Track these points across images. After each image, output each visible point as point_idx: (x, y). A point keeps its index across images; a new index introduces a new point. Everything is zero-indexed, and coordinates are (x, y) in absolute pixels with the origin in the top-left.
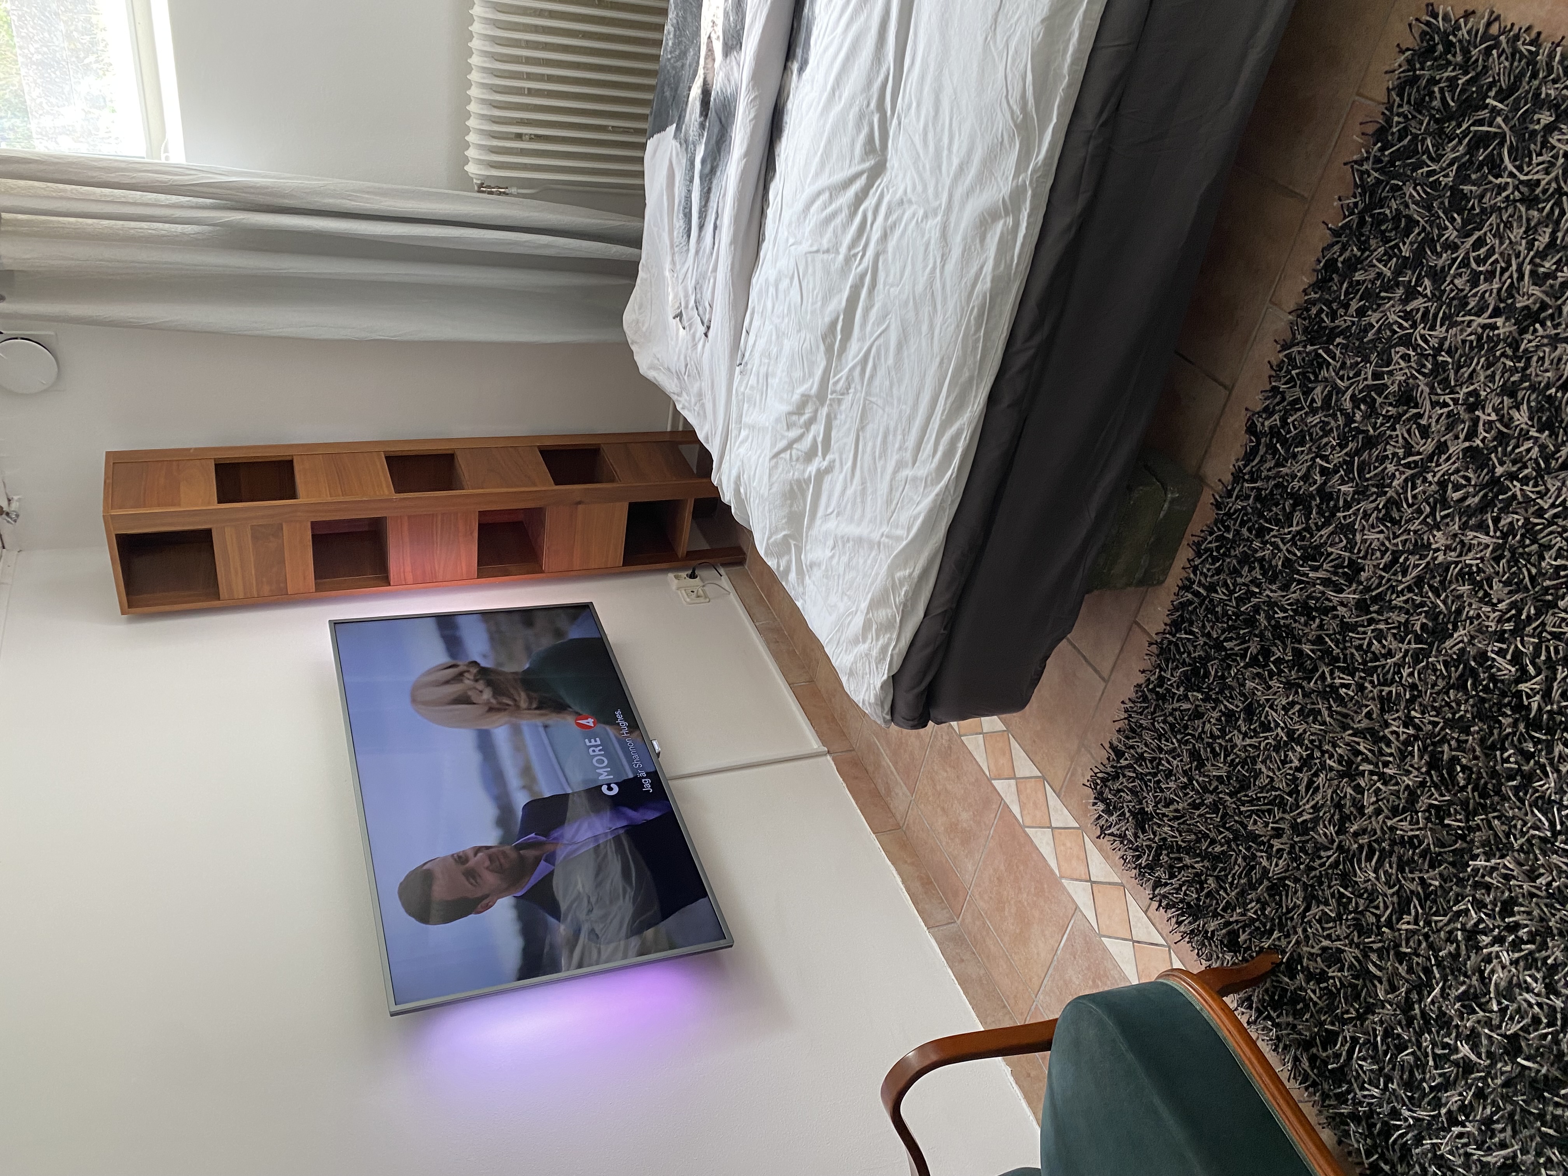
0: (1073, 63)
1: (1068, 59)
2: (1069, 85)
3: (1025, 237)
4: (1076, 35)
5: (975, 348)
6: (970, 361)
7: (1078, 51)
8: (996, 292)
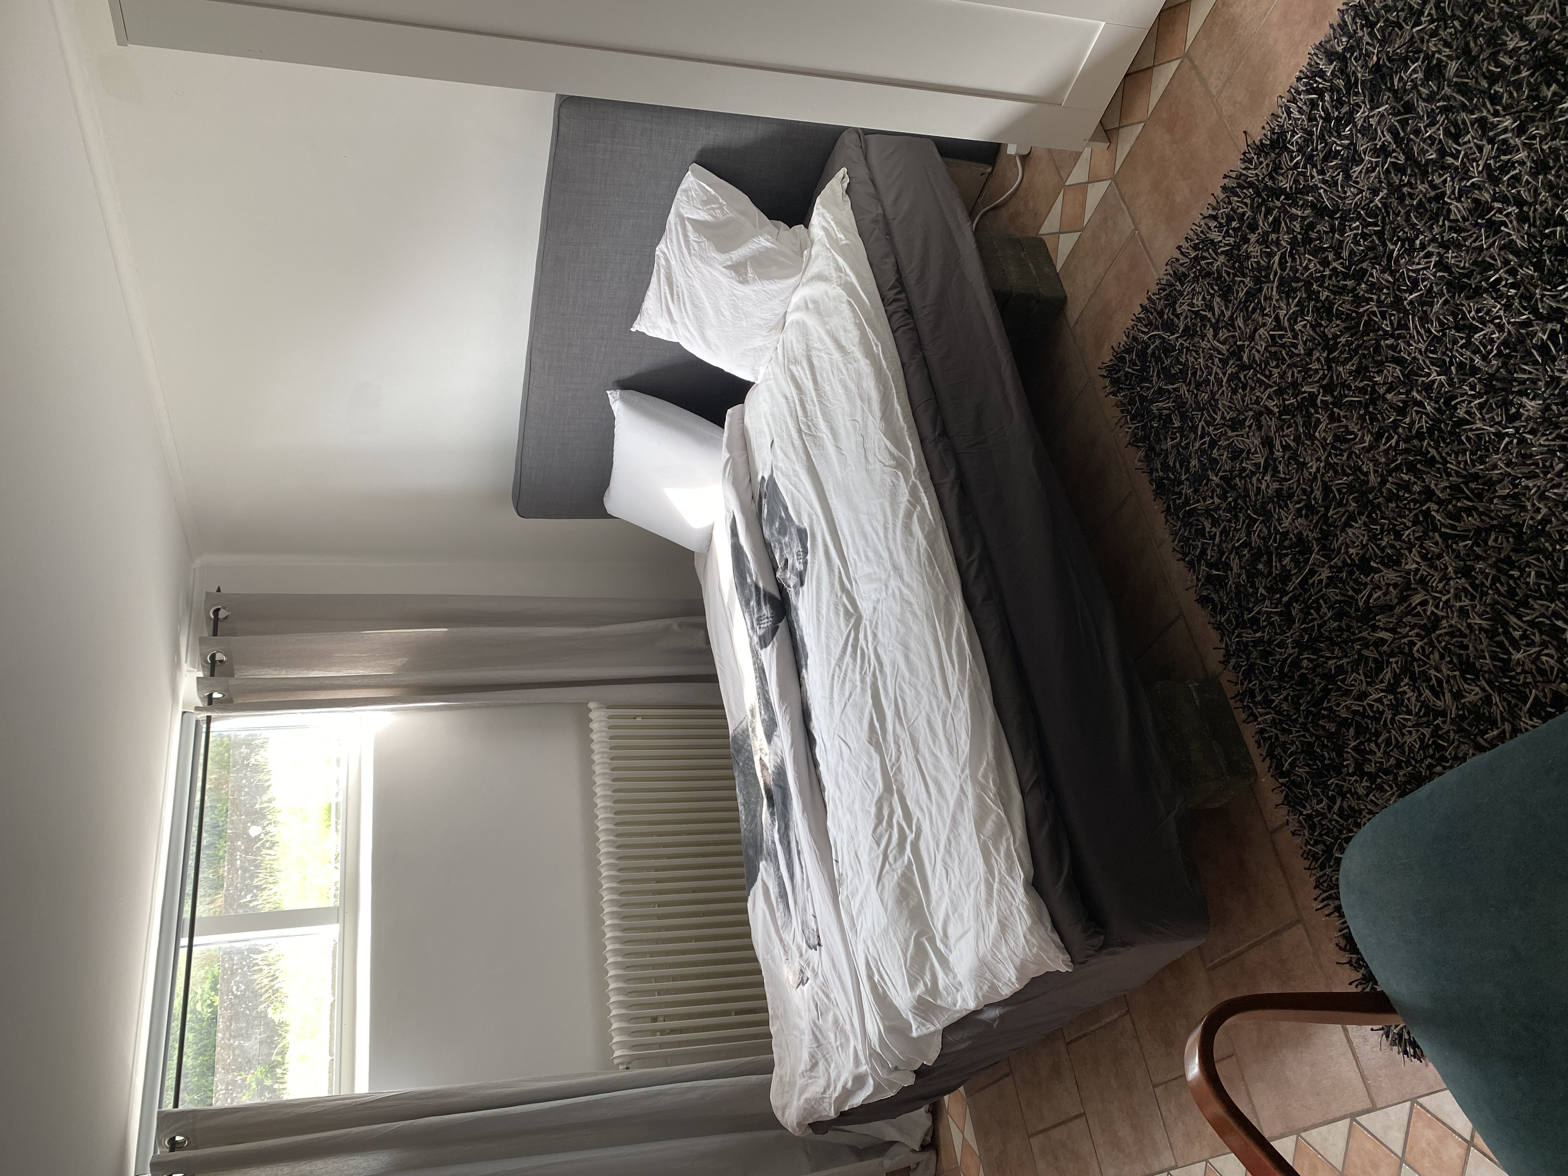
0: (904, 418)
1: (901, 419)
2: (909, 428)
3: (929, 504)
4: (899, 408)
5: (938, 580)
6: (940, 589)
7: (903, 413)
8: (932, 543)
